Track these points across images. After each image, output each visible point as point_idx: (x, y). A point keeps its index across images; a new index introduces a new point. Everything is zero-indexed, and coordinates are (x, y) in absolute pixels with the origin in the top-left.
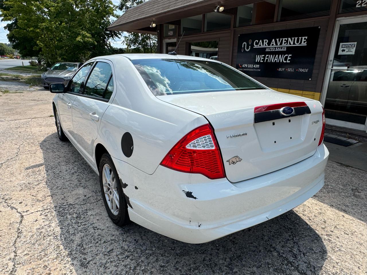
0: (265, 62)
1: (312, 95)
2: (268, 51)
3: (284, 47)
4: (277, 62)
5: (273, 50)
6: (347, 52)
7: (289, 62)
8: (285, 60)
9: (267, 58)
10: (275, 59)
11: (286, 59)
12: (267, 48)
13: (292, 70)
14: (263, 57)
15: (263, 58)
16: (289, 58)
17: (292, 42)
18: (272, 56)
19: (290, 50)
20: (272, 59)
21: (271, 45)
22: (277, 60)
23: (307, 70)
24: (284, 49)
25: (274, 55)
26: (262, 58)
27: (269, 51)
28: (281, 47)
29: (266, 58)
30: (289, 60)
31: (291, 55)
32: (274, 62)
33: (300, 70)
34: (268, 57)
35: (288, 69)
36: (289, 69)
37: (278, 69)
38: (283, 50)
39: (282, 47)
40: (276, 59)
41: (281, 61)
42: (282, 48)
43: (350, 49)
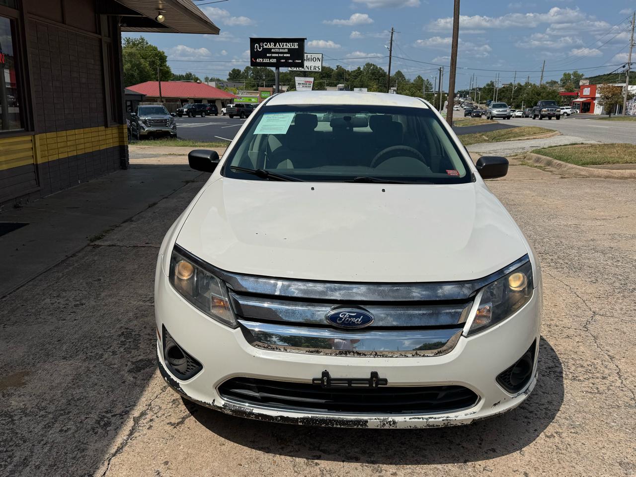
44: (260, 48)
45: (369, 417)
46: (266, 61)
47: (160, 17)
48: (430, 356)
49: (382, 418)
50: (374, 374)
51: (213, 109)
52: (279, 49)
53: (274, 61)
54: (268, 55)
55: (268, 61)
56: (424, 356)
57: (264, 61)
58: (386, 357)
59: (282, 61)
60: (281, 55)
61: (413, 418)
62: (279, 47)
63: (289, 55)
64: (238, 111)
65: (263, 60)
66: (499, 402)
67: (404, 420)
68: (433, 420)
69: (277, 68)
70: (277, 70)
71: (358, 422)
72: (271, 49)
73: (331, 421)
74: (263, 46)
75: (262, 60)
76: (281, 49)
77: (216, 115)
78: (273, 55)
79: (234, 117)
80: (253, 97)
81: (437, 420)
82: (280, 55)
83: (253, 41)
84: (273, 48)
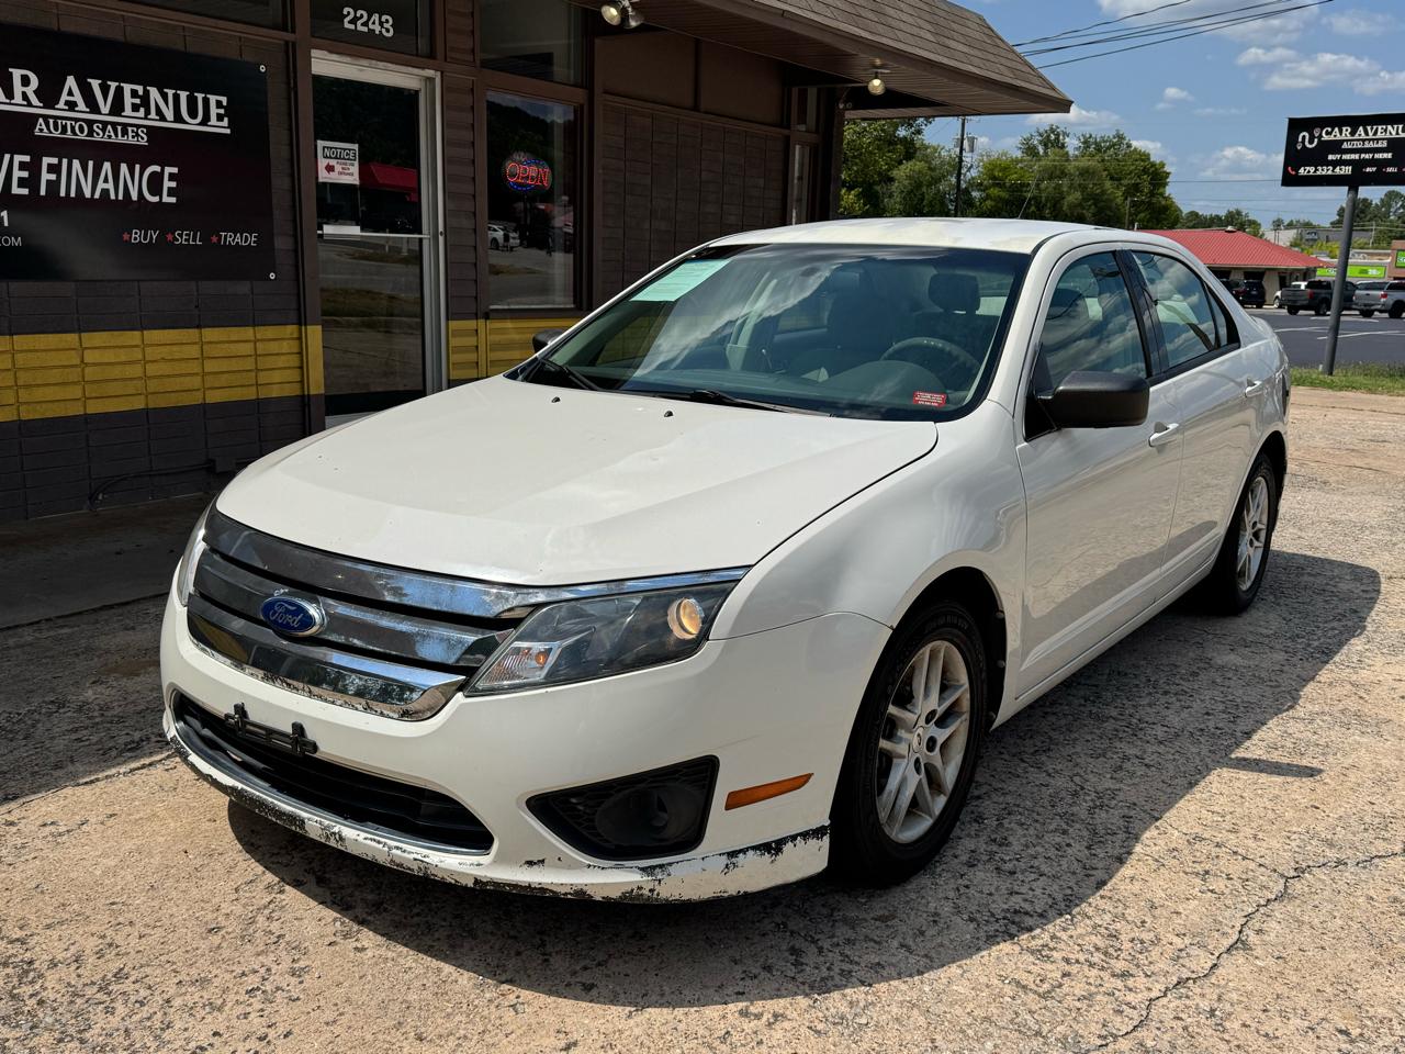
0: (43, 192)
1: (289, 339)
2: (46, 133)
3: (138, 126)
4: (113, 197)
5: (82, 137)
6: (340, 173)
7: (173, 200)
8: (152, 194)
9: (53, 177)
10: (101, 185)
11: (155, 183)
12: (41, 120)
13: (194, 240)
14: (23, 166)
15: (25, 174)
16: (168, 184)
17: (165, 108)
18: (76, 164)
19: (164, 145)
20: (79, 179)
21: (61, 105)
22: (110, 186)
23: (252, 239)
24: (137, 135)
25: (91, 163)
26: (17, 174)
27: (56, 134)
28: (119, 124)
29: (46, 176)
30: (171, 192)
31: (175, 170)
32: (97, 196)
33: (226, 236)
34: (52, 169)
35: (173, 234)
36: (181, 236)
37: (126, 236)
38: (130, 140)
39: (125, 126)
40: (106, 181)
41: (134, 197)
42: (125, 133)
43: (346, 164)
44: (1311, 142)
45: (310, 816)
46: (1324, 171)
47: (877, 82)
48: (392, 718)
49: (327, 822)
50: (299, 729)
51: (1254, 293)
52: (1364, 140)
53: (1347, 170)
54: (1330, 157)
55: (1330, 173)
56: (382, 714)
57: (1318, 173)
58: (326, 701)
59: (1368, 170)
60: (1367, 156)
61: (371, 839)
62: (1363, 136)
63: (1389, 156)
64: (1312, 297)
65: (1316, 170)
66: (543, 861)
67: (355, 837)
68: (399, 852)
69: (1354, 188)
70: (1352, 192)
71: (293, 818)
72: (1342, 142)
73: (262, 804)
74: (1321, 136)
75: (1312, 169)
76: (1370, 140)
77: (1261, 307)
78: (1344, 157)
79: (1301, 312)
80: (1373, 266)
81: (405, 855)
82: (1363, 156)
83: (1296, 126)
84: (1347, 141)
